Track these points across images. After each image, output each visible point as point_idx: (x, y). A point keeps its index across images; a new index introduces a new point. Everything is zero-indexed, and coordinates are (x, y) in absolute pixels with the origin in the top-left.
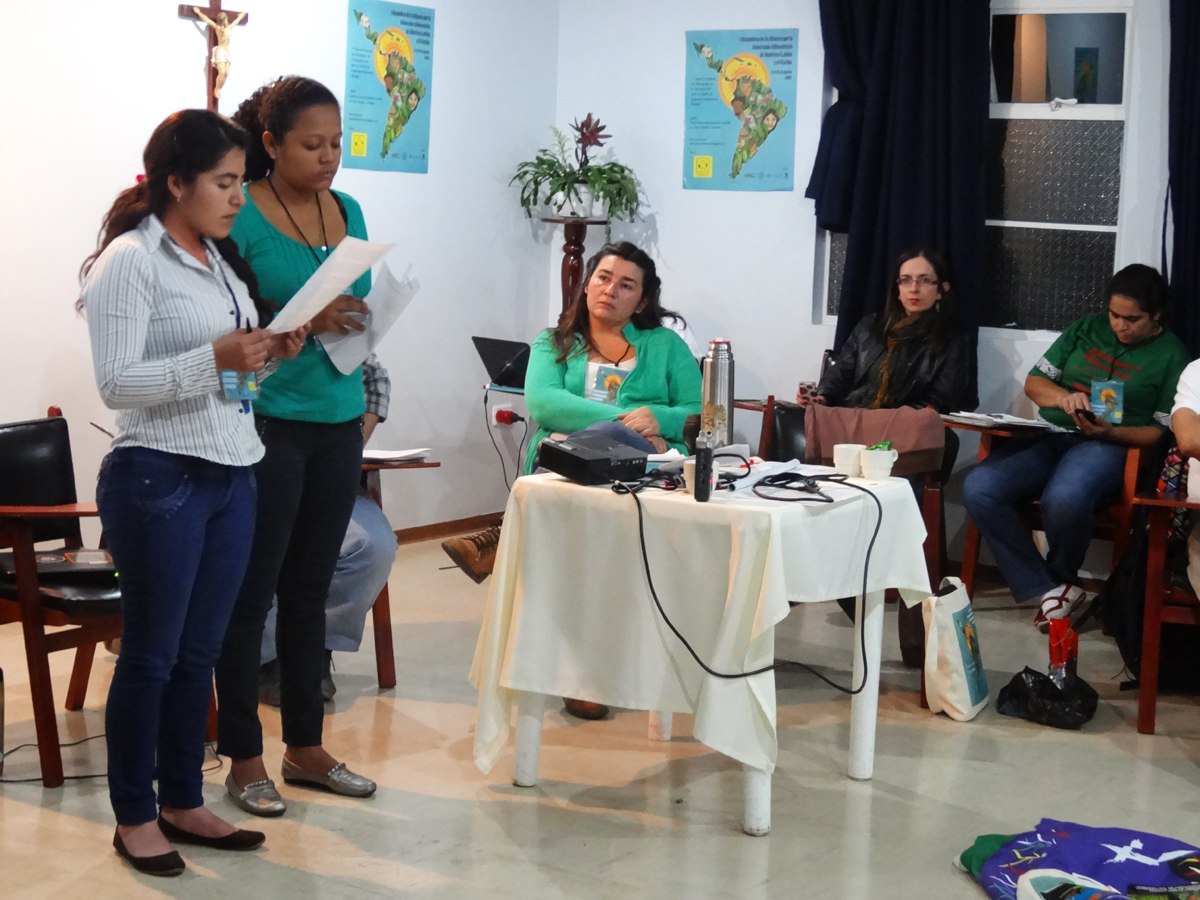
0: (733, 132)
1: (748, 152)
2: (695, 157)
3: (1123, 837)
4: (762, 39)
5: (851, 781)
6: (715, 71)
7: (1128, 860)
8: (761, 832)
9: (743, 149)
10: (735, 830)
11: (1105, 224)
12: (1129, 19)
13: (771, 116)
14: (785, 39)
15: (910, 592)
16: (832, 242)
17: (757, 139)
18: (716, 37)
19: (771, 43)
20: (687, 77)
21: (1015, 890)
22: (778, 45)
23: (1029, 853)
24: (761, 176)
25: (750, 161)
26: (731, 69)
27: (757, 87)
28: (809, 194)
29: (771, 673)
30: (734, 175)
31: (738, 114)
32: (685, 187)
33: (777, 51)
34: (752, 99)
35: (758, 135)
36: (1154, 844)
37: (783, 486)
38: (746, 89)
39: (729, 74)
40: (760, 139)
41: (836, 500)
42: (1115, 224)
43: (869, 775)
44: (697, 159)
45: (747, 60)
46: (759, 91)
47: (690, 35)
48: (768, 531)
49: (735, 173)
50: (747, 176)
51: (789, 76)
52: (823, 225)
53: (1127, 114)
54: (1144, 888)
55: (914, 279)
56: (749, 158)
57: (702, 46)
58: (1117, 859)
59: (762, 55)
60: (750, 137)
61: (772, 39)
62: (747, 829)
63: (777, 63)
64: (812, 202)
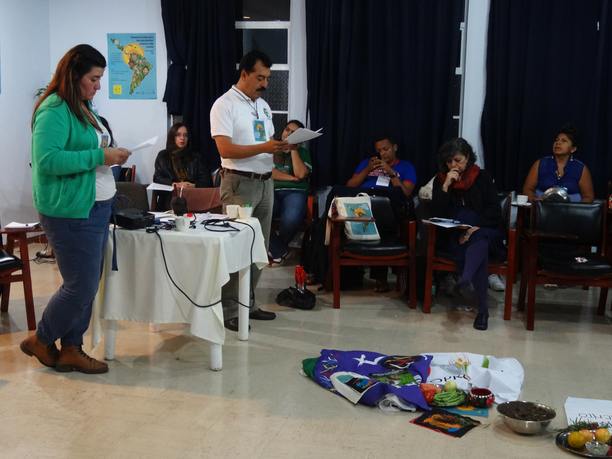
0: (130, 76)
1: (137, 84)
2: (114, 86)
3: (358, 354)
4: (140, 37)
5: (240, 341)
6: (121, 50)
7: (364, 363)
8: (220, 369)
9: (134, 82)
10: (206, 369)
11: (283, 110)
12: (289, 31)
13: (146, 69)
14: (151, 37)
15: (260, 263)
16: (173, 119)
17: (140, 78)
18: (121, 36)
19: (144, 39)
20: (108, 53)
21: (330, 382)
22: (148, 40)
23: (330, 366)
24: (143, 93)
25: (138, 87)
26: (128, 49)
27: (139, 57)
28: (164, 100)
29: (221, 303)
30: (131, 93)
31: (132, 68)
32: (110, 98)
33: (148, 42)
34: (137, 62)
35: (141, 76)
36: (371, 356)
37: (213, 225)
38: (134, 58)
39: (126, 52)
40: (142, 78)
41: (240, 229)
42: (287, 110)
43: (247, 338)
44: (115, 87)
45: (134, 46)
46: (140, 59)
47: (109, 35)
48: (219, 245)
49: (132, 92)
50: (136, 93)
51: (153, 52)
52: (170, 112)
53: (290, 67)
54: (375, 375)
55: (182, 134)
56: (137, 86)
57: (115, 40)
58: (360, 364)
59: (140, 44)
60: (137, 77)
61: (144, 37)
62: (213, 368)
63: (147, 47)
64: (165, 103)
